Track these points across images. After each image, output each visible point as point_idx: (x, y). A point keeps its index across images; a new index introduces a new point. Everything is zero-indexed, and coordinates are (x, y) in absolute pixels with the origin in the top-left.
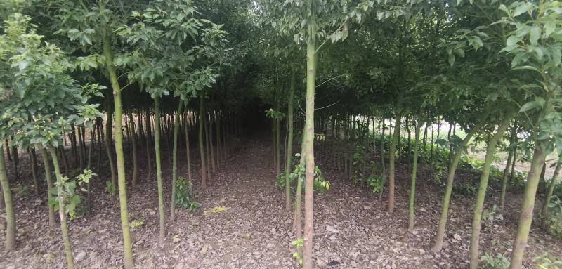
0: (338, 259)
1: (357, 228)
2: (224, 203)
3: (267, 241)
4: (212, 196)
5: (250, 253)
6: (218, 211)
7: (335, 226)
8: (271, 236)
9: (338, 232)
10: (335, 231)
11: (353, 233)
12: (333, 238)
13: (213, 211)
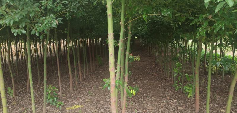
2: (81, 102)
4: (75, 97)
6: (76, 108)
13: (73, 108)
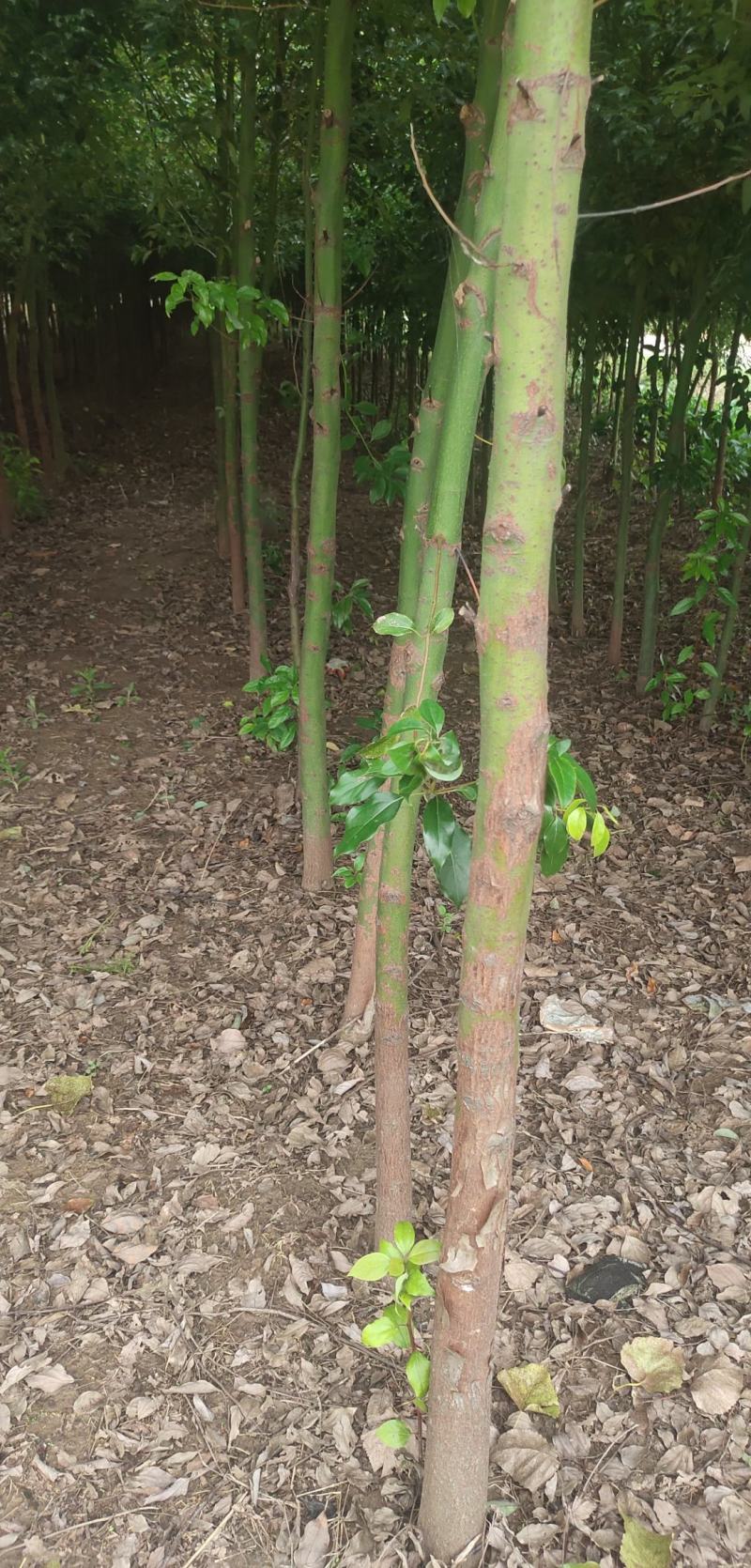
0: (630, 1248)
1: (717, 1003)
3: (193, 1118)
5: (83, 1225)
7: (591, 997)
8: (218, 1079)
9: (606, 1034)
10: (591, 1033)
11: (691, 1040)
12: (582, 1080)
